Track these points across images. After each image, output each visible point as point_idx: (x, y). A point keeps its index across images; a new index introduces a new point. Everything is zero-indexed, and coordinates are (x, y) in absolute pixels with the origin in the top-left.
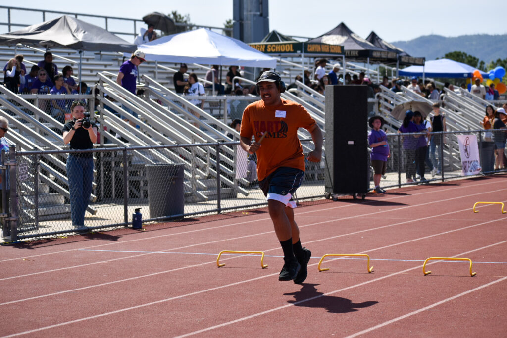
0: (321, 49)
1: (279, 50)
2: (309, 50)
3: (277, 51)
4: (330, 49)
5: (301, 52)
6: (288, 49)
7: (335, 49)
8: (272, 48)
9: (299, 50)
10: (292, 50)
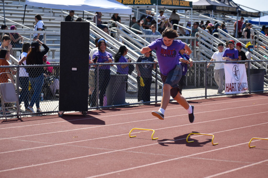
0: (172, 3)
1: (142, 3)
2: (162, 3)
3: (141, 3)
4: (180, 3)
5: (156, 5)
6: (147, 2)
7: (184, 3)
8: (138, 2)
9: (154, 3)
10: (150, 3)
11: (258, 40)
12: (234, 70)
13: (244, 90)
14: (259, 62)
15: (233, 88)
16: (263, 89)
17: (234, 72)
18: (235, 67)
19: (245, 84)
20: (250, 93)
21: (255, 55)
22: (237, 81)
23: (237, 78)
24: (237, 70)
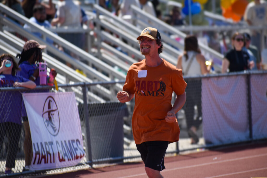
11: (99, 28)
12: (46, 109)
13: (77, 158)
14: (107, 85)
15: (49, 156)
16: (122, 154)
17: (47, 114)
18: (50, 101)
19: (75, 145)
20: (91, 163)
21: (93, 67)
22: (54, 136)
23: (53, 128)
24: (53, 107)
